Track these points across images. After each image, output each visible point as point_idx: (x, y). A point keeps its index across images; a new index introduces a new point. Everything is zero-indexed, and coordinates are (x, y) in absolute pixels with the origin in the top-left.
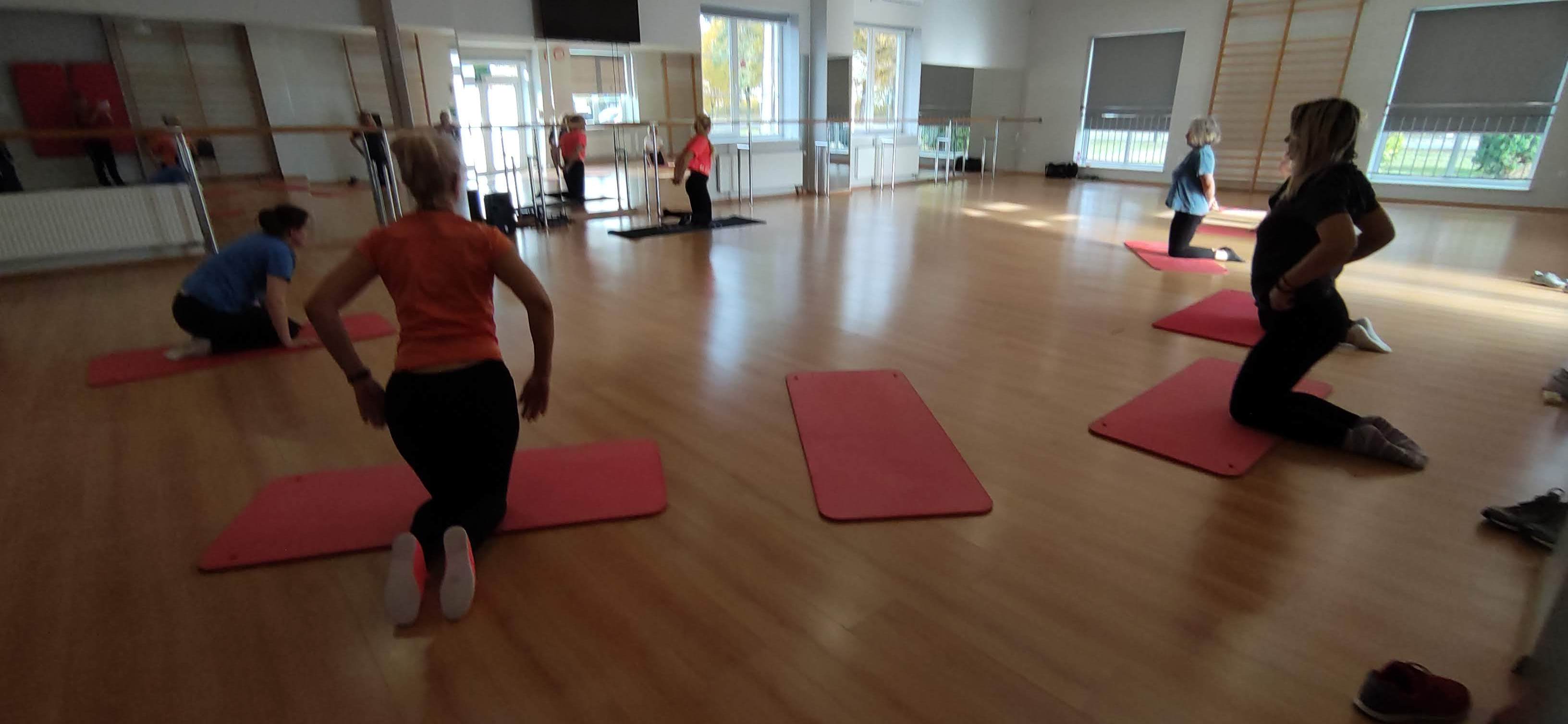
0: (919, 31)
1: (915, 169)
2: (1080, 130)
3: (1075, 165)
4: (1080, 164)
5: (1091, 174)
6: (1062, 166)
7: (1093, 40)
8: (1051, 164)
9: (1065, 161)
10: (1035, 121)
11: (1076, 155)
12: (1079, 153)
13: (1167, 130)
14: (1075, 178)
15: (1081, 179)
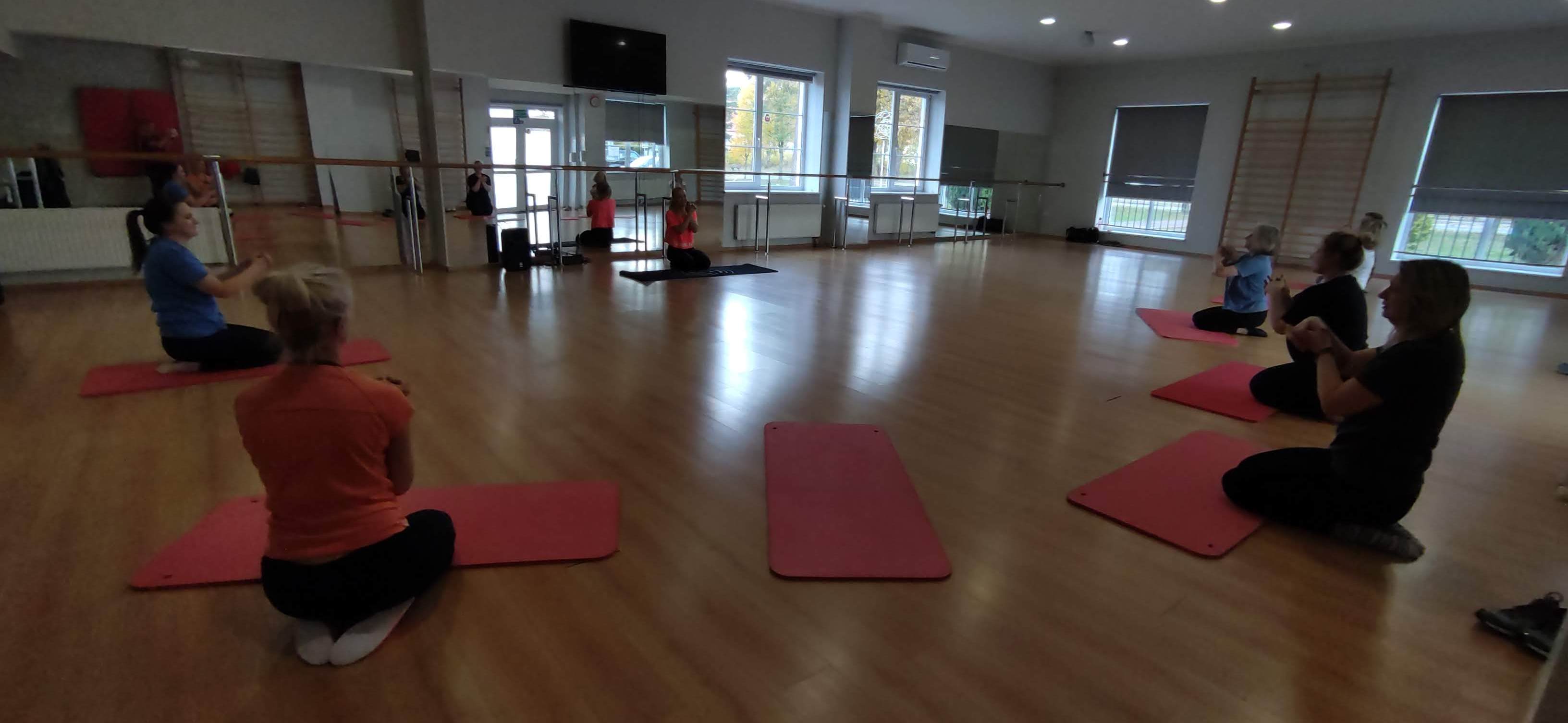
2: (1103, 196)
3: (1096, 230)
4: (1101, 229)
5: (1111, 239)
6: (1083, 231)
7: (1117, 111)
8: (1072, 228)
9: (1087, 226)
10: (1058, 185)
11: (1097, 221)
12: (1100, 219)
13: (1190, 200)
14: (1096, 242)
15: (1102, 243)
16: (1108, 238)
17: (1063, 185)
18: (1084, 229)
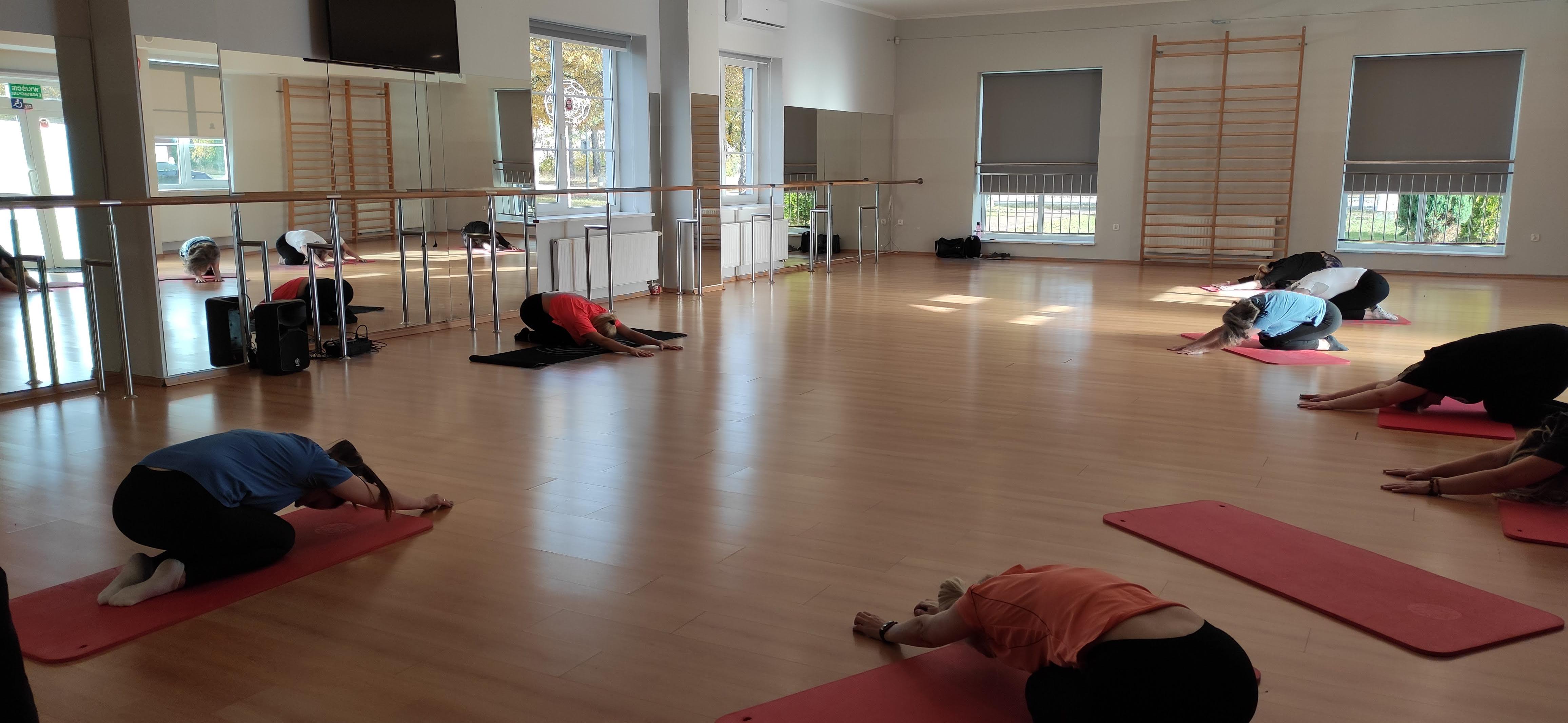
0: (778, 62)
1: (784, 253)
2: (976, 192)
3: (976, 238)
4: (983, 238)
5: (1000, 250)
6: (959, 241)
7: (982, 78)
8: (942, 241)
9: (965, 237)
10: (916, 182)
11: (974, 227)
12: (978, 224)
13: (1094, 192)
14: (978, 256)
15: (986, 257)
16: (992, 250)
17: (920, 181)
18: (961, 239)
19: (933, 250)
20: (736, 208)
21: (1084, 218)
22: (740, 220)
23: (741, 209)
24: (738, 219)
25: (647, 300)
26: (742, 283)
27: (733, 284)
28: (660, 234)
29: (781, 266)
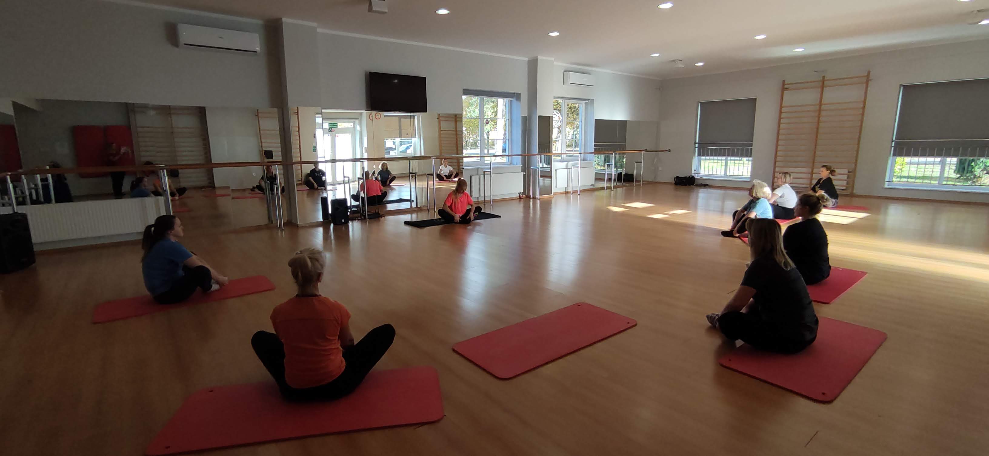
0: (593, 101)
2: (695, 156)
3: (693, 177)
4: (696, 177)
5: (704, 182)
6: (685, 178)
7: (700, 103)
8: (678, 177)
9: (688, 176)
10: (667, 151)
11: (693, 172)
12: (695, 170)
13: (751, 156)
14: (693, 185)
15: (697, 185)
16: (701, 182)
17: (669, 150)
19: (672, 181)
20: (566, 163)
21: (745, 168)
22: (569, 168)
23: (569, 163)
24: (568, 167)
25: (518, 201)
26: (569, 195)
27: (564, 195)
28: (525, 173)
29: (592, 187)
